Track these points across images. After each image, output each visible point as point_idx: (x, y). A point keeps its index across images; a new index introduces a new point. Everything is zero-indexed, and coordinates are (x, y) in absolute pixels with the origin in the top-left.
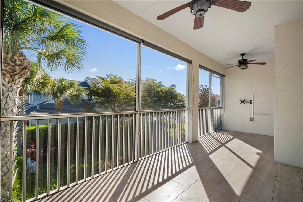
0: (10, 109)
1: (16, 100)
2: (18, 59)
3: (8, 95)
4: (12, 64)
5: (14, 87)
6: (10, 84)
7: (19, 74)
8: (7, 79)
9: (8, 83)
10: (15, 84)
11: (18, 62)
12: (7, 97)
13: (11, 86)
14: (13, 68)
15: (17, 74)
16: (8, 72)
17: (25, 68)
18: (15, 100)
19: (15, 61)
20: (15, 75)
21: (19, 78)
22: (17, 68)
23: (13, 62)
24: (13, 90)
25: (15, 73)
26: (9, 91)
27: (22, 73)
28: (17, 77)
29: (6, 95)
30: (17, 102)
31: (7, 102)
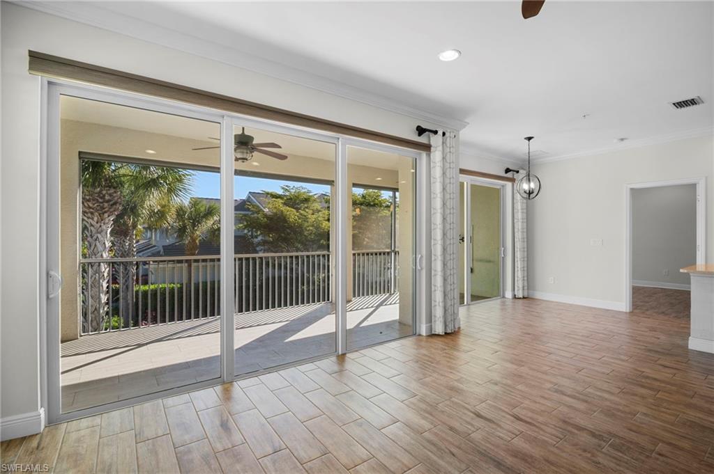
0: (100, 254)
1: (106, 243)
2: (107, 193)
3: (97, 237)
4: (100, 200)
5: (104, 227)
6: (98, 225)
7: (108, 211)
8: (96, 219)
9: (97, 223)
10: (104, 224)
11: (107, 197)
12: (96, 240)
13: (100, 226)
14: (101, 205)
15: (106, 212)
16: (97, 210)
17: (115, 203)
18: (104, 243)
19: (104, 196)
20: (103, 214)
21: (109, 216)
22: (106, 205)
23: (101, 198)
24: (102, 231)
25: (104, 211)
26: (98, 233)
27: (111, 210)
28: (106, 215)
29: (95, 237)
30: (107, 246)
31: (95, 245)
